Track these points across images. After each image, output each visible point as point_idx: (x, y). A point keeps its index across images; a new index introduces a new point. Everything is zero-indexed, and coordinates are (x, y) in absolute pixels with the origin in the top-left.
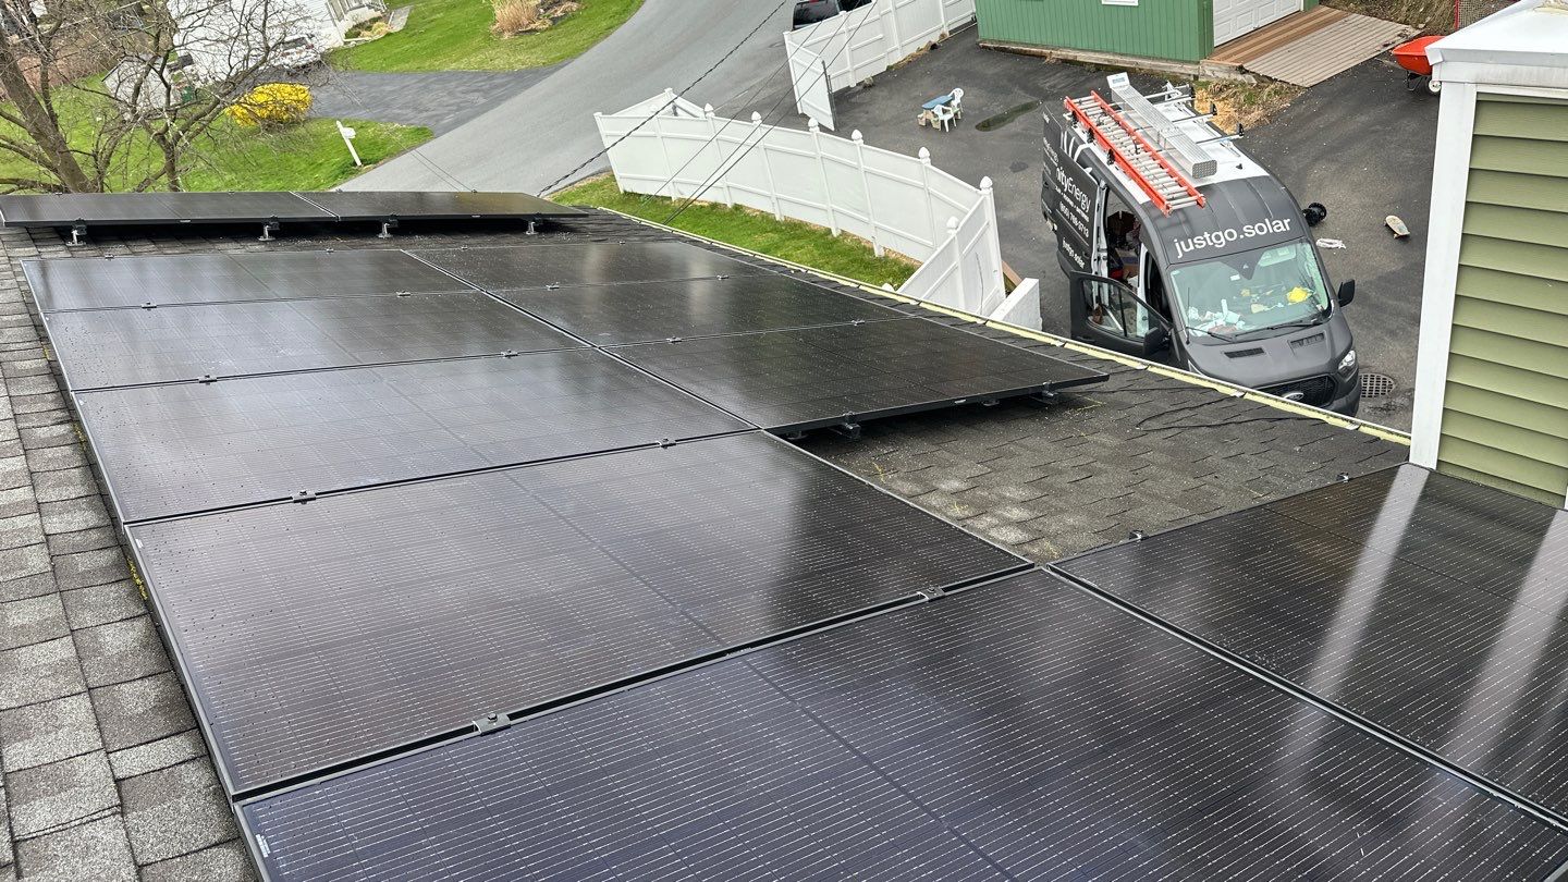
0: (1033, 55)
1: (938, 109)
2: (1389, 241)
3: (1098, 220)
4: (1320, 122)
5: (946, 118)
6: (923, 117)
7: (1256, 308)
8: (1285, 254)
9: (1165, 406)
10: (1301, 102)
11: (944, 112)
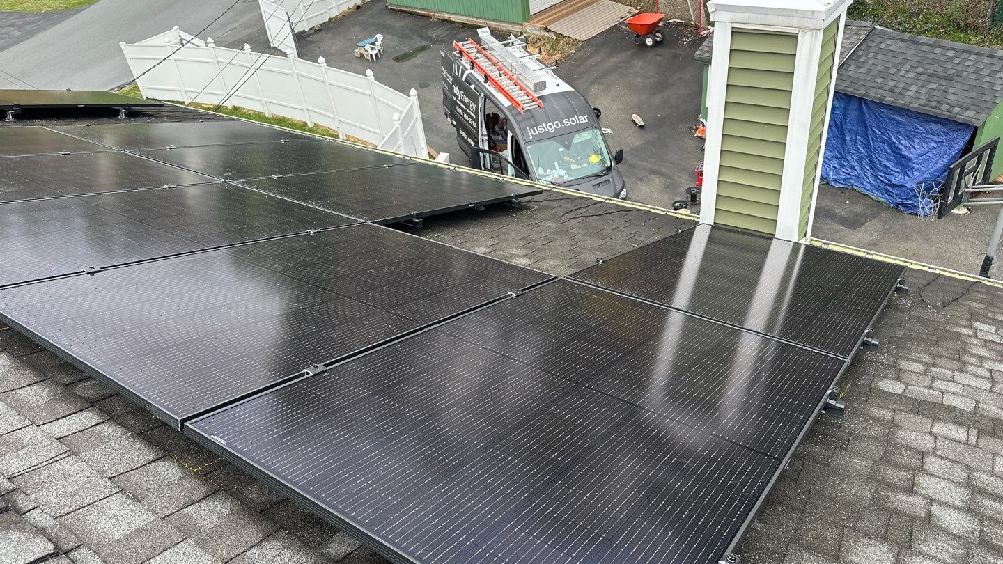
0: (424, 16)
1: (368, 47)
2: (635, 129)
3: (481, 117)
4: (592, 61)
5: (374, 53)
6: (358, 51)
7: (574, 167)
8: (586, 135)
9: (570, 207)
10: (581, 50)
11: (372, 49)
